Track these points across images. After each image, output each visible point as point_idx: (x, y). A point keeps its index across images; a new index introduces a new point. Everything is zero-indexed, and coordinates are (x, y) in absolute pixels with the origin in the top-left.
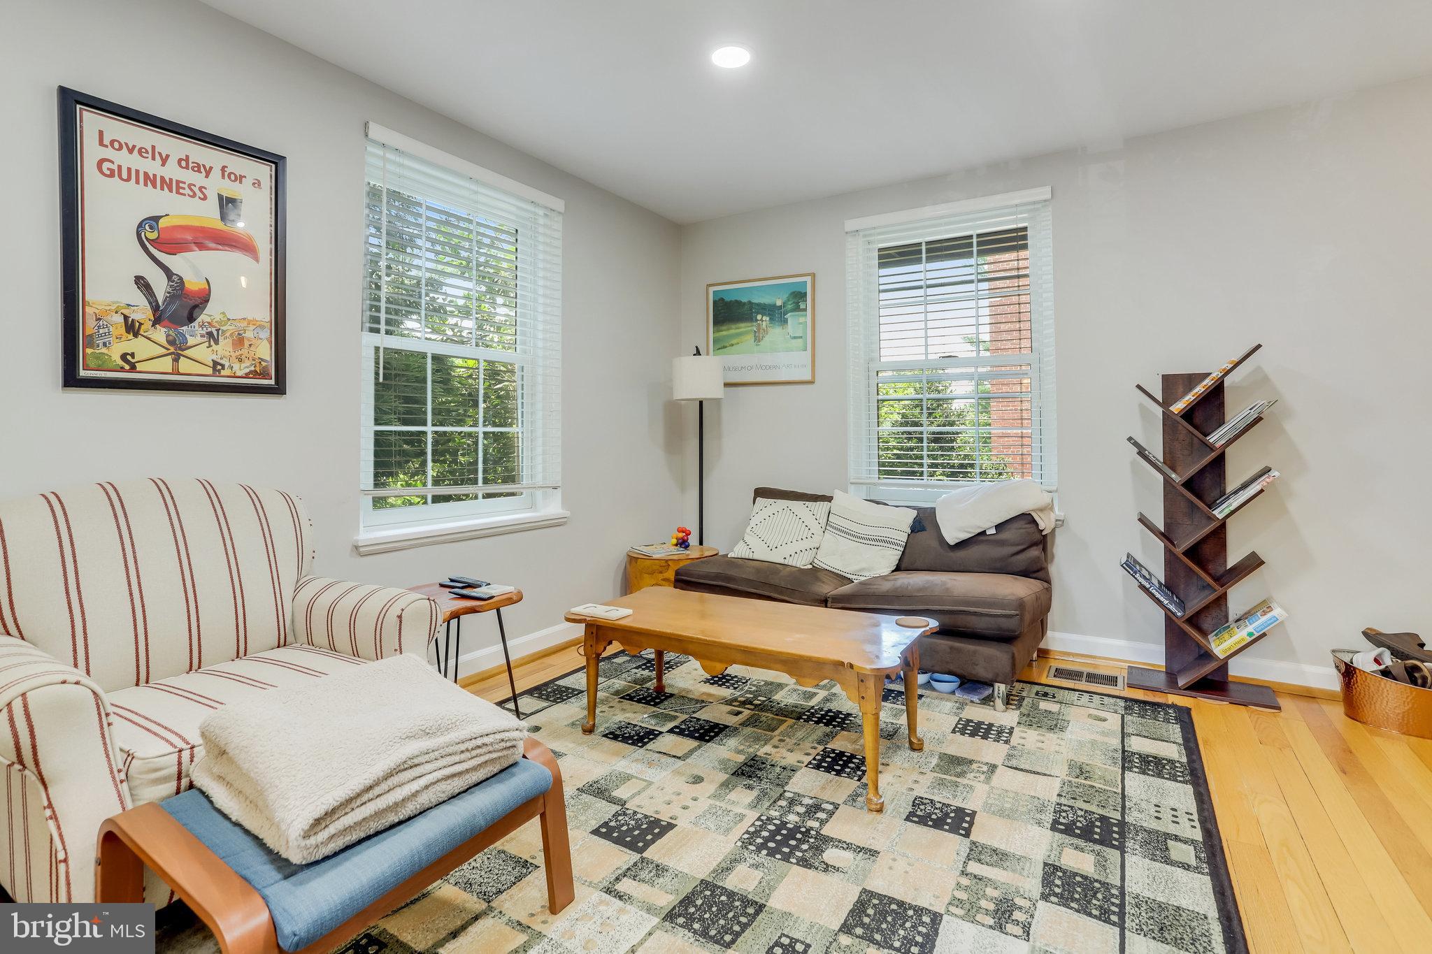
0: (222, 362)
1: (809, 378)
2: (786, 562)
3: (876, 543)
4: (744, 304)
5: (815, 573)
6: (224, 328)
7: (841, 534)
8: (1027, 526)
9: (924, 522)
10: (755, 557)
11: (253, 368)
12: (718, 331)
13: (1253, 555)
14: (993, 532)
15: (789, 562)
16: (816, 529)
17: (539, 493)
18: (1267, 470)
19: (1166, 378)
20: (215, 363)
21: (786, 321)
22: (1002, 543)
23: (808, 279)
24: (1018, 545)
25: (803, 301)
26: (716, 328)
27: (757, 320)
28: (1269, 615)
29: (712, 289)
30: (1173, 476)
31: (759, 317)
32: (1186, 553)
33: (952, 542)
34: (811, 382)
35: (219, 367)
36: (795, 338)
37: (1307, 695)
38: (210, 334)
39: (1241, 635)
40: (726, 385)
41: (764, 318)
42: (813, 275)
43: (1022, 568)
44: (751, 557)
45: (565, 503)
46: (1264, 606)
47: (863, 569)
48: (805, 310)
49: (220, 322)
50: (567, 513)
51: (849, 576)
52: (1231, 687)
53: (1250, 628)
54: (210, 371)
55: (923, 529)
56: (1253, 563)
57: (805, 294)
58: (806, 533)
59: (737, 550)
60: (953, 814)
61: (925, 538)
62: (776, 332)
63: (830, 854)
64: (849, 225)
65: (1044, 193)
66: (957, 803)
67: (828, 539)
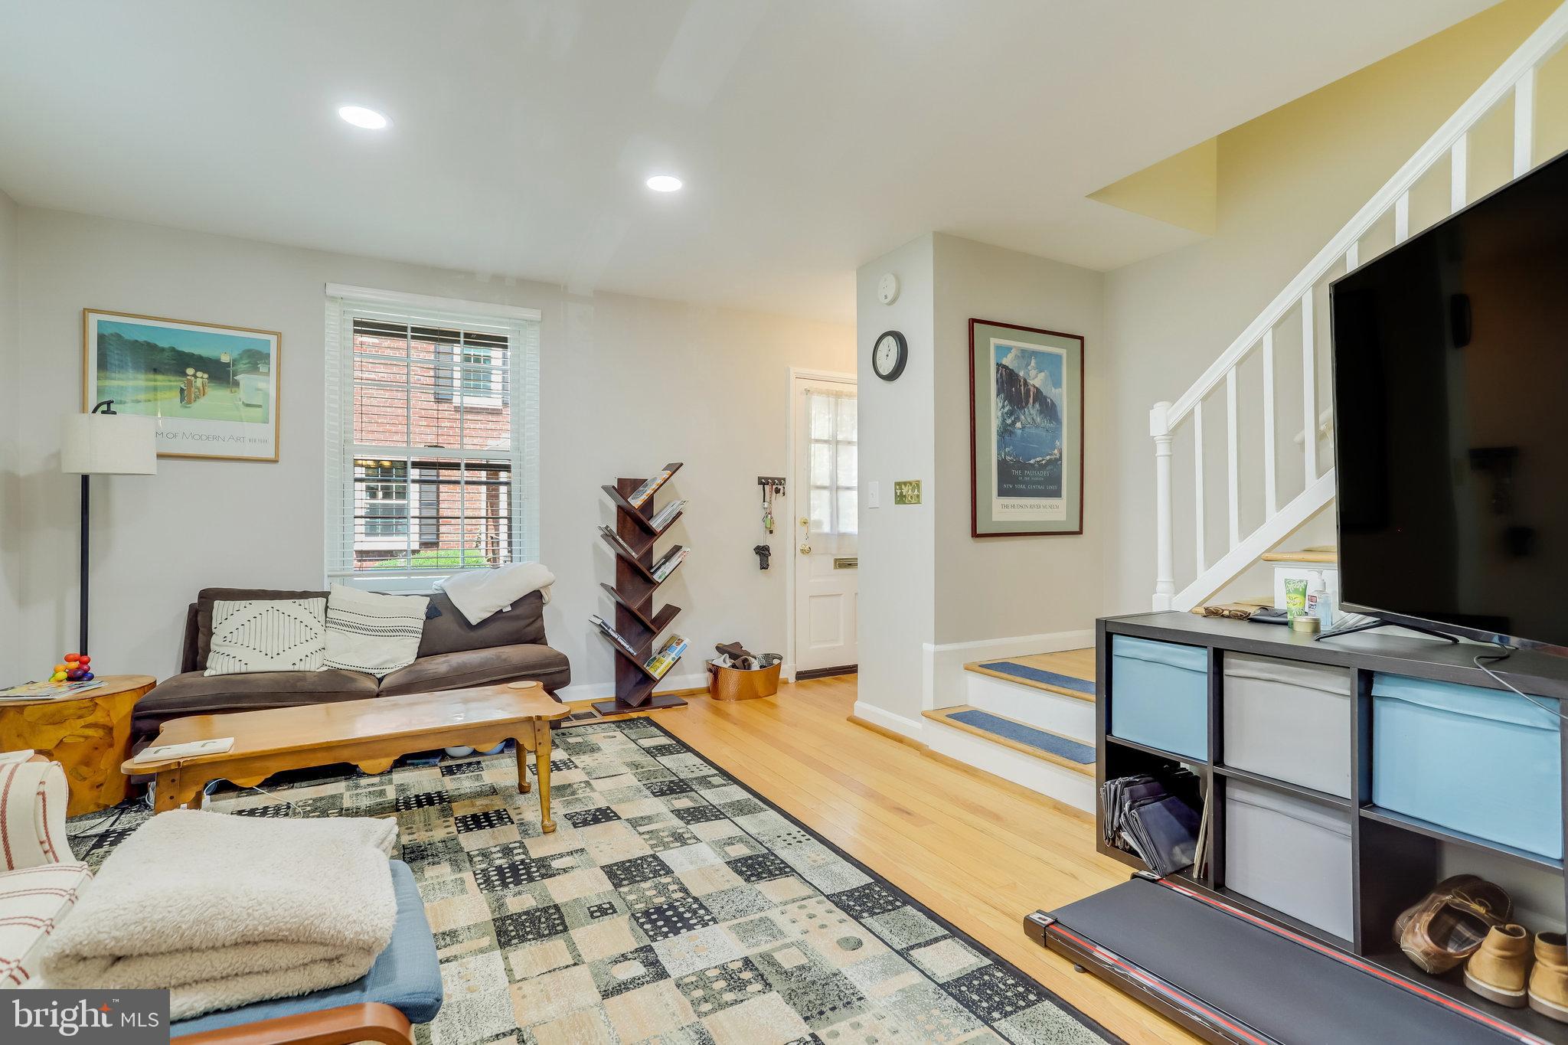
1: (272, 456)
2: (296, 668)
3: (395, 634)
4: (163, 350)
5: (334, 674)
7: (350, 629)
8: (537, 601)
9: (439, 608)
10: (250, 670)
12: (106, 378)
13: (668, 607)
14: (509, 609)
15: (300, 667)
16: (318, 628)
18: (677, 549)
19: (620, 481)
21: (235, 383)
22: (518, 618)
23: (273, 339)
24: (533, 617)
25: (265, 363)
26: (102, 374)
27: (186, 375)
28: (682, 644)
29: (93, 318)
30: (633, 554)
31: (190, 371)
32: (639, 610)
33: (474, 621)
34: (275, 461)
36: (248, 405)
39: (668, 660)
40: (160, 456)
41: (199, 374)
42: (278, 334)
43: (532, 638)
44: (244, 670)
46: (675, 640)
47: (385, 662)
48: (268, 374)
51: (370, 671)
52: (653, 700)
53: (673, 655)
55: (440, 614)
56: (670, 612)
57: (268, 355)
58: (309, 634)
59: (218, 665)
60: (598, 813)
61: (445, 622)
62: (216, 396)
63: (556, 864)
64: (332, 289)
65: (535, 314)
66: (592, 807)
67: (333, 637)
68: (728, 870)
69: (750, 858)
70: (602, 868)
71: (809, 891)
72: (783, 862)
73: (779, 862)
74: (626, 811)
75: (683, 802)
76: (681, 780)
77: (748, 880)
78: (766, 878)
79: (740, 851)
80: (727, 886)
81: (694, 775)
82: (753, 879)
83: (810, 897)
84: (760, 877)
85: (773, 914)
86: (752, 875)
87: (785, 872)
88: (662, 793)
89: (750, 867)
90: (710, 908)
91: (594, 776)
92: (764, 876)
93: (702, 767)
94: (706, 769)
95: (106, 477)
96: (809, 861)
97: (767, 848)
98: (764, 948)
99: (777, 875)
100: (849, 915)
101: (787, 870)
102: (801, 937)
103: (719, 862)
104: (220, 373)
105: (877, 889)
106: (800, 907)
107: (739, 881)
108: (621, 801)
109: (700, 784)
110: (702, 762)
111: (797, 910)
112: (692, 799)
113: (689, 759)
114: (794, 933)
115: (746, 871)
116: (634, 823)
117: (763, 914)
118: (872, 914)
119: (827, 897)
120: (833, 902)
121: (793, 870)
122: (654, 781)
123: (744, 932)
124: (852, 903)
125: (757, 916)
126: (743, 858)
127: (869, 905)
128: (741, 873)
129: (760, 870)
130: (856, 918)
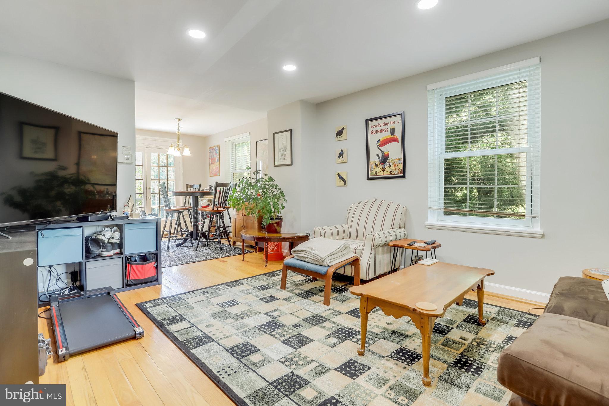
0: (392, 171)
6: (392, 162)
11: (398, 172)
20: (391, 171)
35: (391, 172)
38: (389, 164)
49: (391, 161)
54: (390, 174)
63: (335, 339)
68: (258, 347)
69: (249, 354)
70: (313, 341)
71: (222, 342)
72: (233, 355)
73: (235, 354)
77: (248, 343)
78: (240, 345)
79: (255, 358)
80: (256, 339)
82: (246, 343)
83: (221, 339)
84: (242, 344)
85: (235, 331)
86: (246, 345)
87: (231, 349)
89: (248, 349)
90: (259, 331)
92: (241, 346)
96: (219, 358)
97: (241, 362)
98: (238, 322)
99: (235, 347)
100: (207, 335)
101: (230, 351)
102: (226, 326)
103: (263, 350)
105: (191, 347)
106: (225, 335)
107: (252, 342)
111: (227, 334)
114: (228, 327)
115: (249, 347)
117: (239, 331)
118: (198, 337)
119: (214, 340)
120: (212, 339)
121: (228, 351)
123: (246, 325)
124: (205, 339)
125: (241, 330)
126: (253, 353)
128: (251, 345)
129: (243, 348)
130: (205, 334)
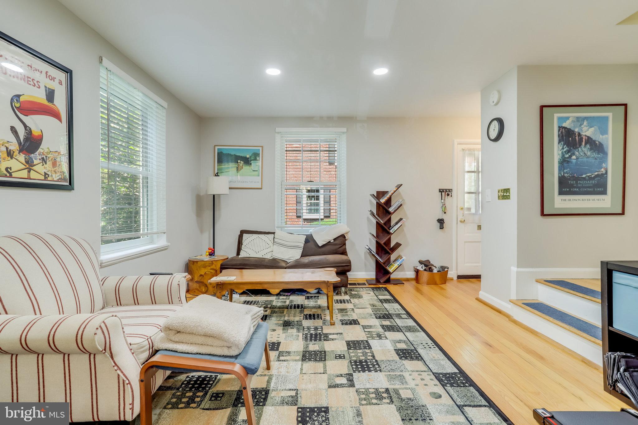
0: (48, 173)
1: (260, 187)
2: (263, 257)
3: (294, 248)
4: (232, 155)
5: (274, 260)
6: (49, 156)
7: (280, 245)
8: (343, 238)
9: (309, 239)
10: (250, 257)
11: (60, 177)
13: (397, 243)
14: (333, 241)
15: (265, 257)
16: (271, 244)
17: (155, 236)
18: (401, 219)
19: (377, 192)
20: (45, 174)
21: (251, 164)
22: (336, 245)
23: (261, 148)
24: (340, 245)
25: (258, 157)
26: (219, 164)
27: (238, 162)
28: (402, 259)
29: (217, 148)
30: (381, 221)
32: (384, 244)
33: (320, 245)
34: (261, 189)
35: (47, 176)
36: (254, 171)
37: (408, 280)
38: (43, 158)
39: (396, 265)
40: (230, 188)
41: (241, 162)
42: (262, 147)
43: (341, 252)
44: (249, 256)
45: (168, 240)
46: (400, 257)
47: (290, 258)
48: (259, 160)
49: (47, 153)
50: (169, 244)
51: (286, 260)
52: (391, 281)
53: (398, 263)
54: (43, 178)
55: (309, 242)
56: (398, 245)
57: (259, 154)
58: (268, 246)
59: (243, 254)
60: (352, 321)
61: (311, 244)
62: (246, 168)
63: (330, 337)
64: (278, 130)
65: (345, 130)
66: (351, 319)
67: (276, 248)
68: (394, 352)
69: (405, 350)
70: (346, 341)
71: (425, 369)
72: (419, 354)
73: (417, 354)
74: (363, 322)
75: (387, 323)
76: (389, 314)
77: (401, 358)
78: (409, 359)
79: (403, 346)
80: (391, 359)
81: (395, 313)
82: (403, 358)
83: (425, 371)
84: (406, 358)
85: (406, 375)
86: (403, 357)
87: (418, 359)
88: (380, 318)
89: (404, 353)
90: (380, 366)
91: (356, 307)
92: (408, 358)
93: (400, 310)
94: (402, 311)
95: (219, 195)
96: (431, 356)
97: (414, 347)
98: (397, 387)
99: (414, 359)
100: (440, 383)
101: (420, 358)
102: (414, 386)
103: (392, 348)
104: (247, 161)
105: (459, 376)
106: (419, 375)
107: (397, 358)
108: (363, 318)
109: (396, 317)
110: (401, 308)
111: (417, 375)
112: (391, 322)
113: (396, 306)
114: (412, 384)
115: (401, 355)
116: (364, 327)
117: (401, 373)
118: (452, 385)
119: (433, 373)
120: (435, 376)
121: (422, 359)
122: (378, 312)
123: (391, 378)
124: (444, 379)
125: (399, 374)
126: (402, 349)
127: (452, 381)
128: (399, 355)
129: (407, 355)
130: (443, 386)
